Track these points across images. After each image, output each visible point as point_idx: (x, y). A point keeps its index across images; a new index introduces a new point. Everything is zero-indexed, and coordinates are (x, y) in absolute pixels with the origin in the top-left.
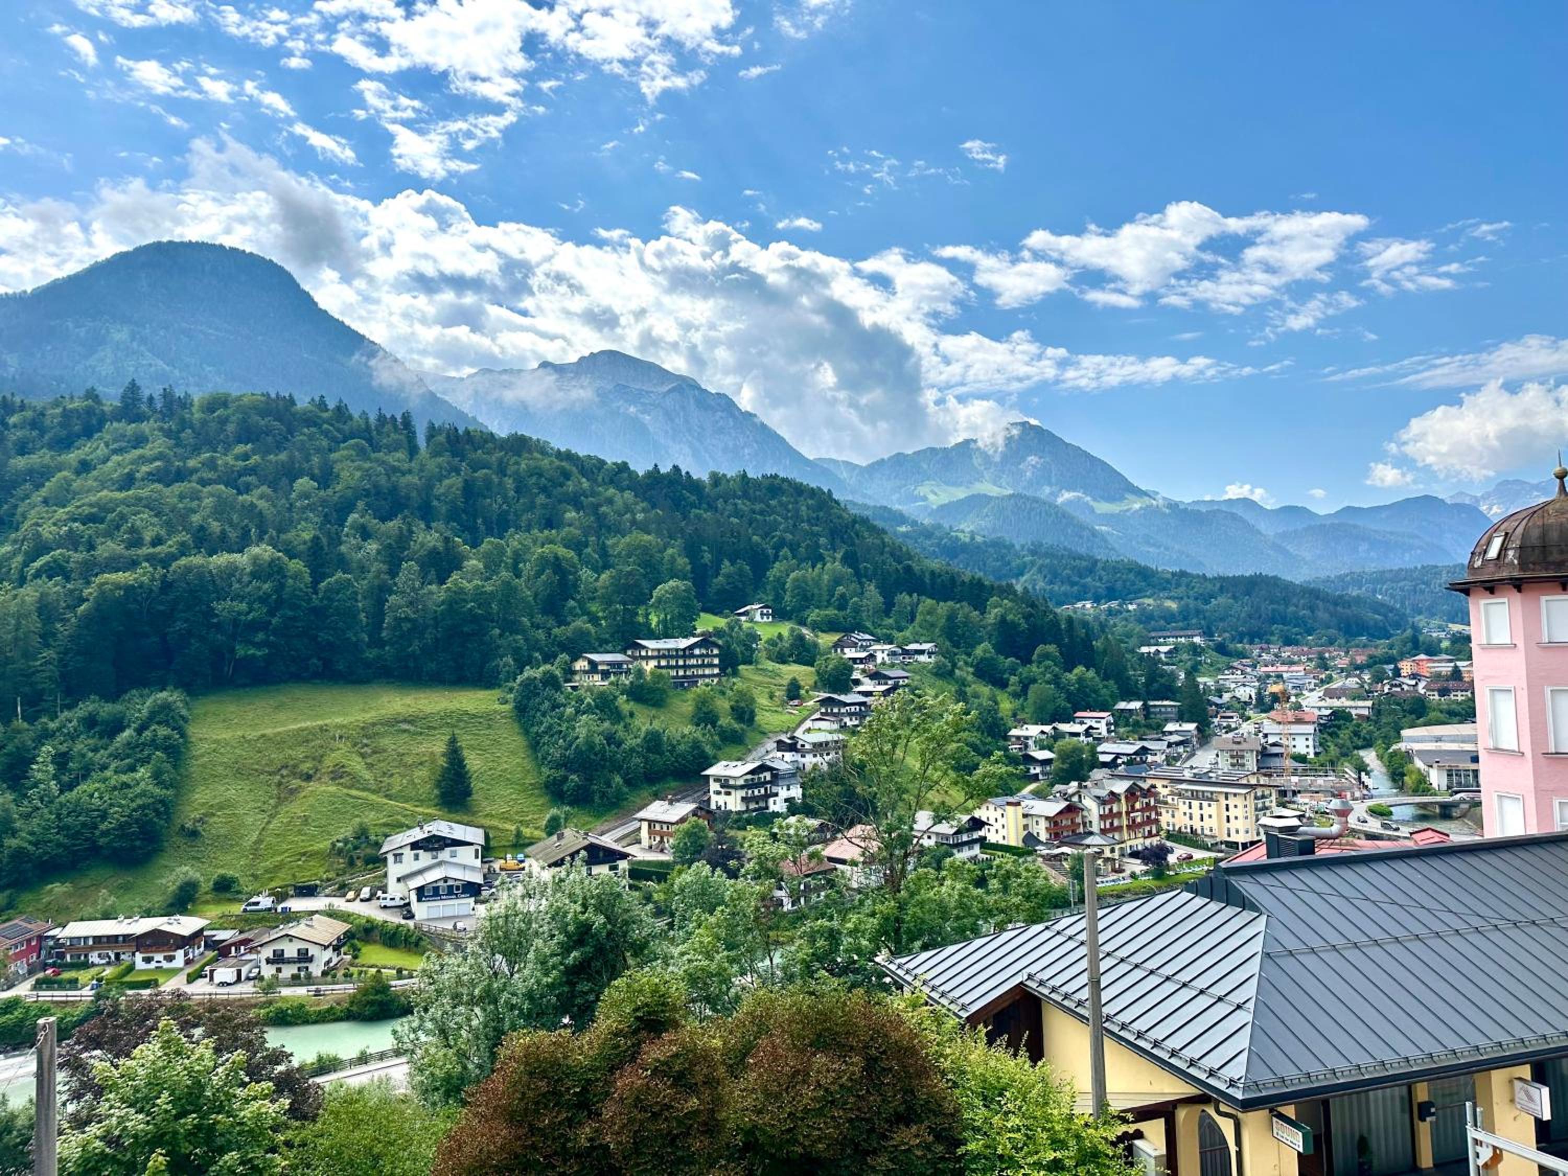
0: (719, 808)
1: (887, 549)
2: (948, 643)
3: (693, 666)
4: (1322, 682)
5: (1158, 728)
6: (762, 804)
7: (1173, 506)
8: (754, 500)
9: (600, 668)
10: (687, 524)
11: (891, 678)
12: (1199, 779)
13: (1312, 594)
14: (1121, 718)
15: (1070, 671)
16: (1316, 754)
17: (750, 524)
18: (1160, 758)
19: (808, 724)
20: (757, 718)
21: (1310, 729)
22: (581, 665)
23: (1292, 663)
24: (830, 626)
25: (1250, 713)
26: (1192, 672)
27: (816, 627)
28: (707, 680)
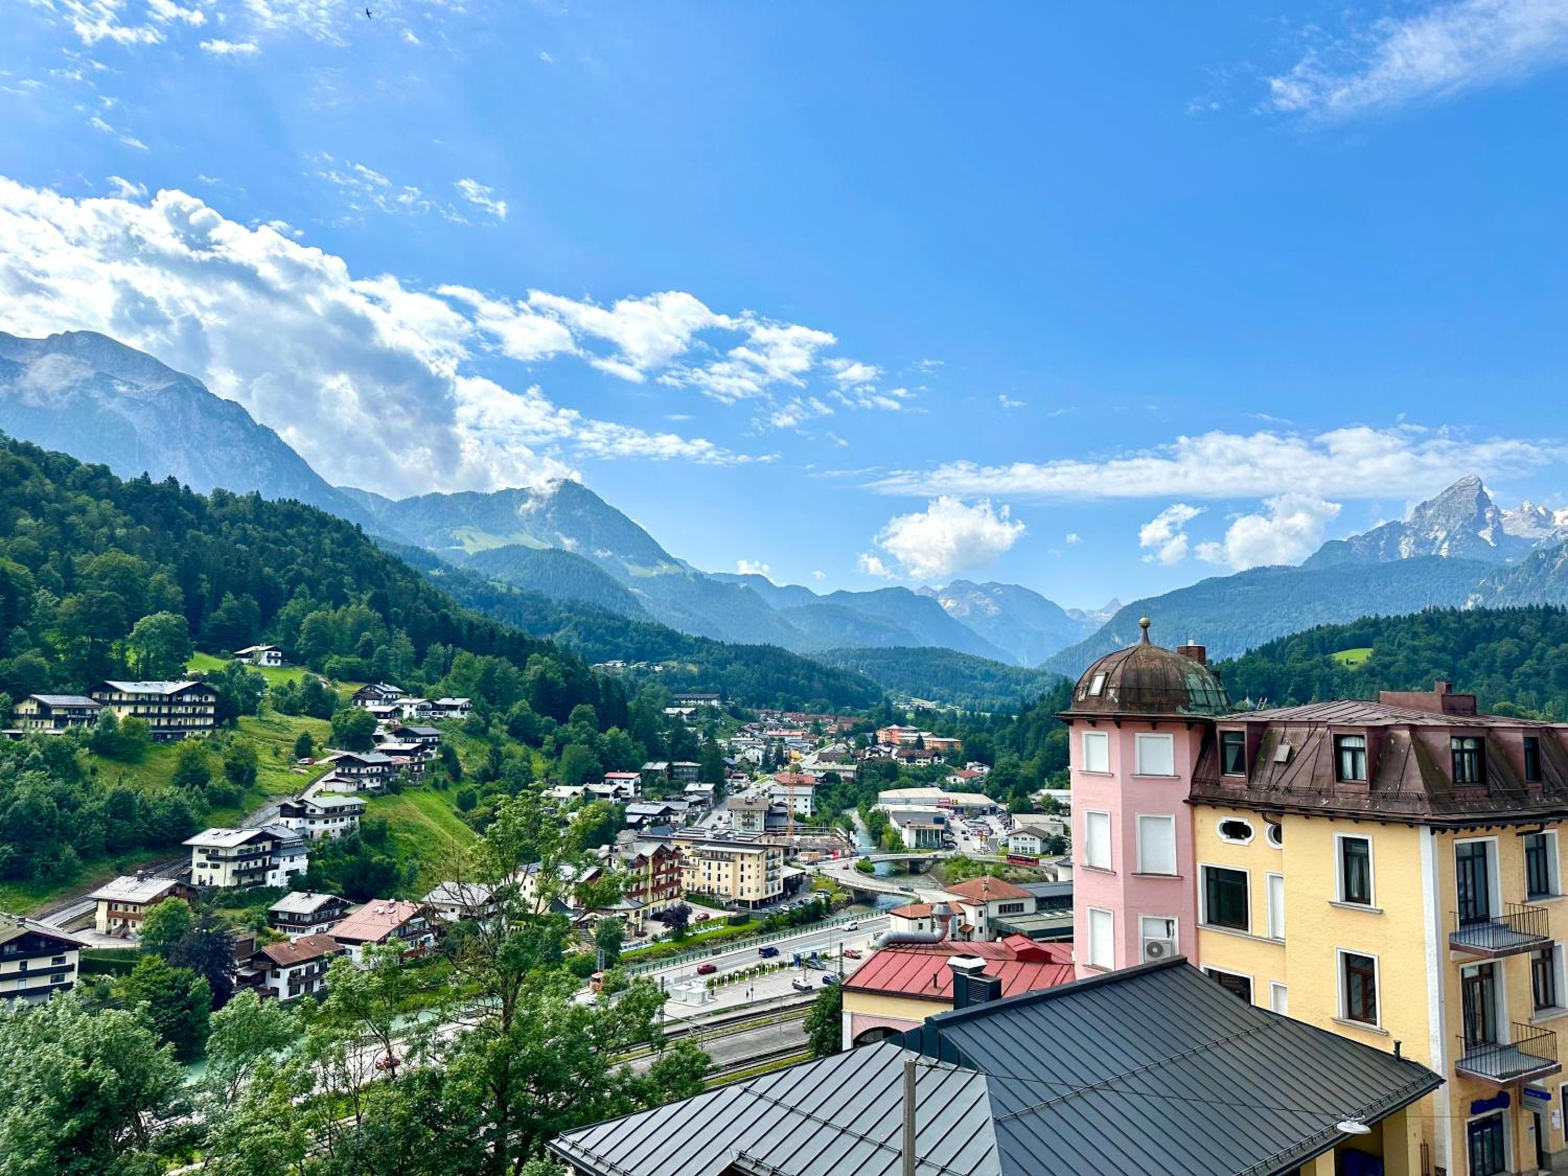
0: (202, 883)
1: (421, 594)
2: (483, 699)
3: (181, 715)
4: (816, 747)
5: (680, 788)
6: (258, 878)
7: (698, 575)
8: (268, 526)
9: (54, 712)
10: (182, 546)
11: (419, 736)
12: (720, 840)
13: (811, 667)
14: (648, 778)
15: (604, 731)
16: (813, 814)
17: (261, 554)
18: (681, 818)
19: (320, 785)
20: (257, 778)
21: (809, 790)
22: (26, 707)
23: (792, 728)
24: (351, 675)
25: (757, 773)
26: (711, 733)
27: (333, 675)
28: (197, 733)
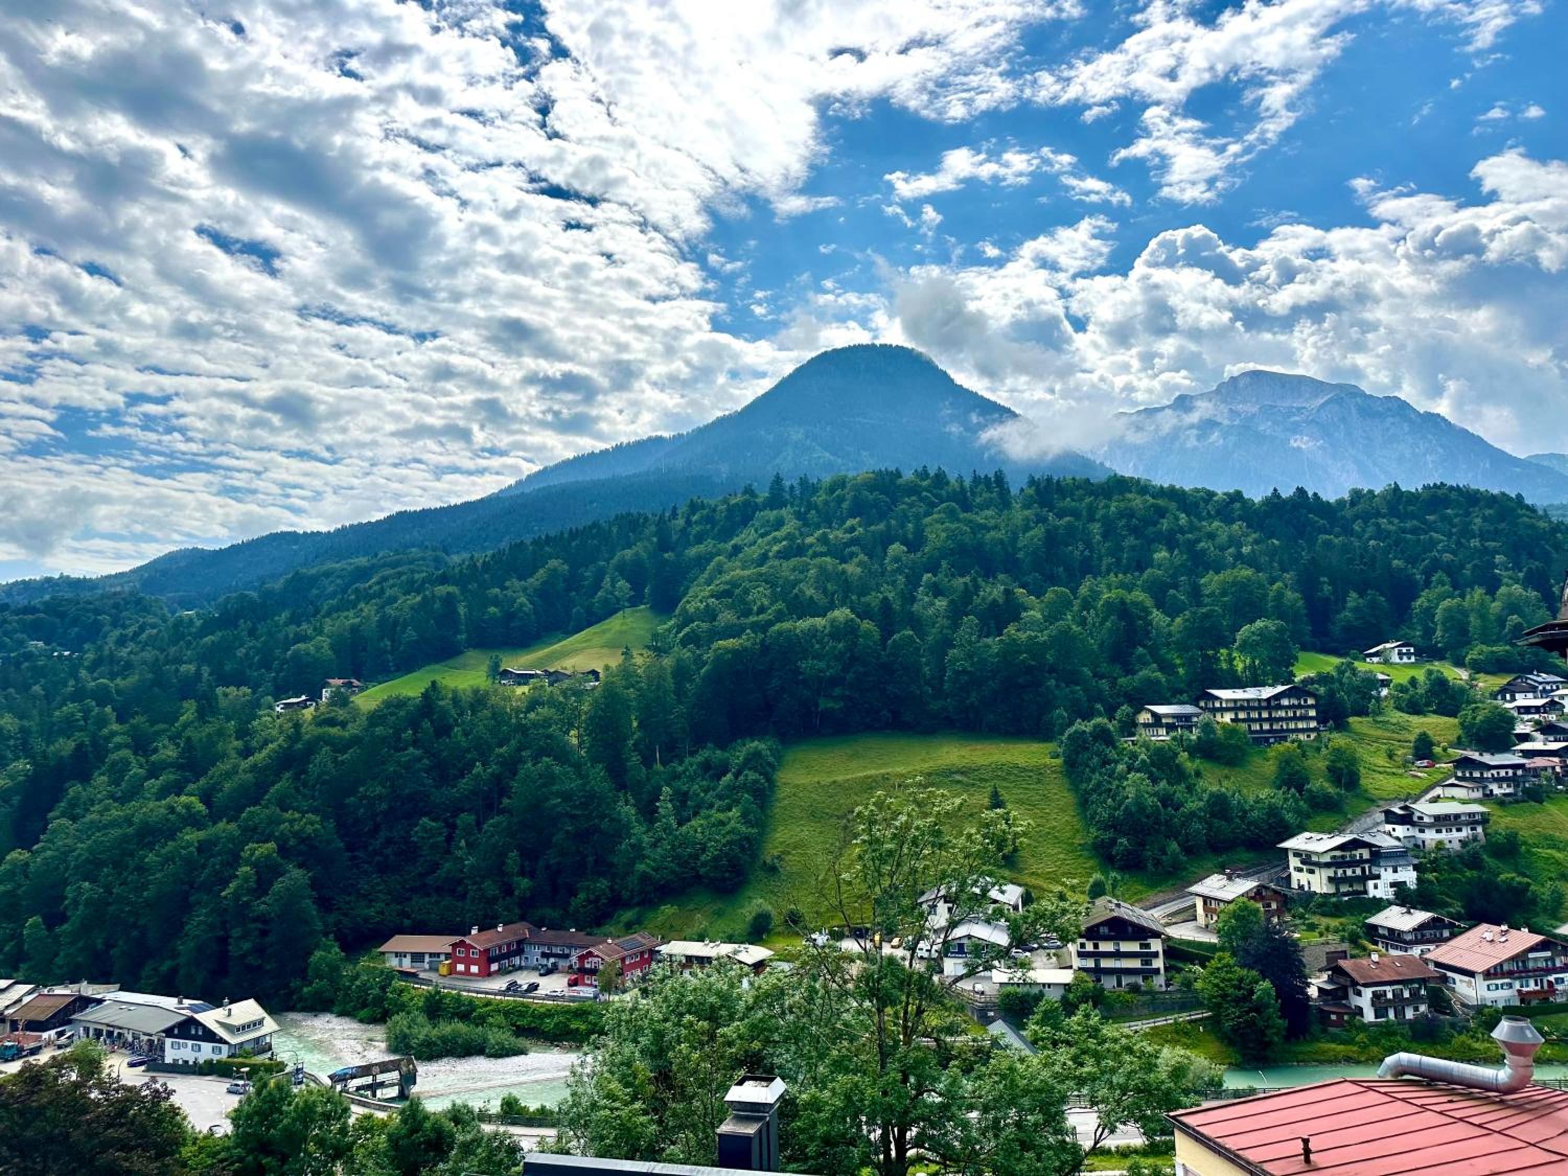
0: (1301, 887)
3: (1281, 719)
6: (1357, 887)
9: (1163, 721)
17: (1394, 546)
19: (1437, 791)
20: (1362, 781)
22: (1144, 717)
24: (1497, 666)
27: (1477, 668)
28: (1300, 736)
